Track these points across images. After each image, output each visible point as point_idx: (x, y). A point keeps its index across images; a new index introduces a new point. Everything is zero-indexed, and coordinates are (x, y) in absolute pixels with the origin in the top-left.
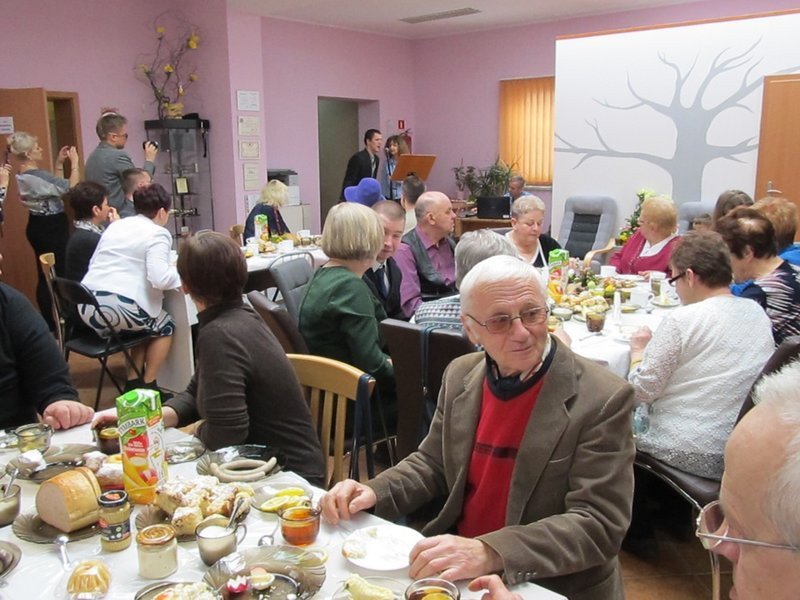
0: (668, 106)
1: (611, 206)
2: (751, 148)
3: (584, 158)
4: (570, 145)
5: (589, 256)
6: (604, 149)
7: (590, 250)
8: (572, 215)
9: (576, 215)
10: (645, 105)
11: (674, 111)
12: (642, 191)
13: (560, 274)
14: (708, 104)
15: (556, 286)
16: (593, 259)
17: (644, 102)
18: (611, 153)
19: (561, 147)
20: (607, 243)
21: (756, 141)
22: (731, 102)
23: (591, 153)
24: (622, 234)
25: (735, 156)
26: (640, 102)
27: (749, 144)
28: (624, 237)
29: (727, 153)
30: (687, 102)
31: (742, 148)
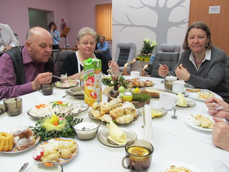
0: (154, 7)
1: (133, 46)
2: (186, 23)
3: (124, 28)
4: (118, 23)
5: (126, 65)
6: (131, 24)
7: (126, 62)
8: (119, 49)
9: (121, 49)
10: (145, 7)
11: (157, 9)
12: (145, 40)
13: (93, 81)
14: (169, 6)
15: (90, 91)
16: (127, 66)
17: (145, 5)
18: (133, 26)
19: (115, 24)
20: (133, 60)
21: (187, 20)
22: (178, 5)
23: (126, 26)
24: (138, 56)
25: (179, 26)
26: (143, 5)
27: (185, 21)
28: (139, 58)
29: (177, 24)
30: (161, 5)
31: (182, 22)
